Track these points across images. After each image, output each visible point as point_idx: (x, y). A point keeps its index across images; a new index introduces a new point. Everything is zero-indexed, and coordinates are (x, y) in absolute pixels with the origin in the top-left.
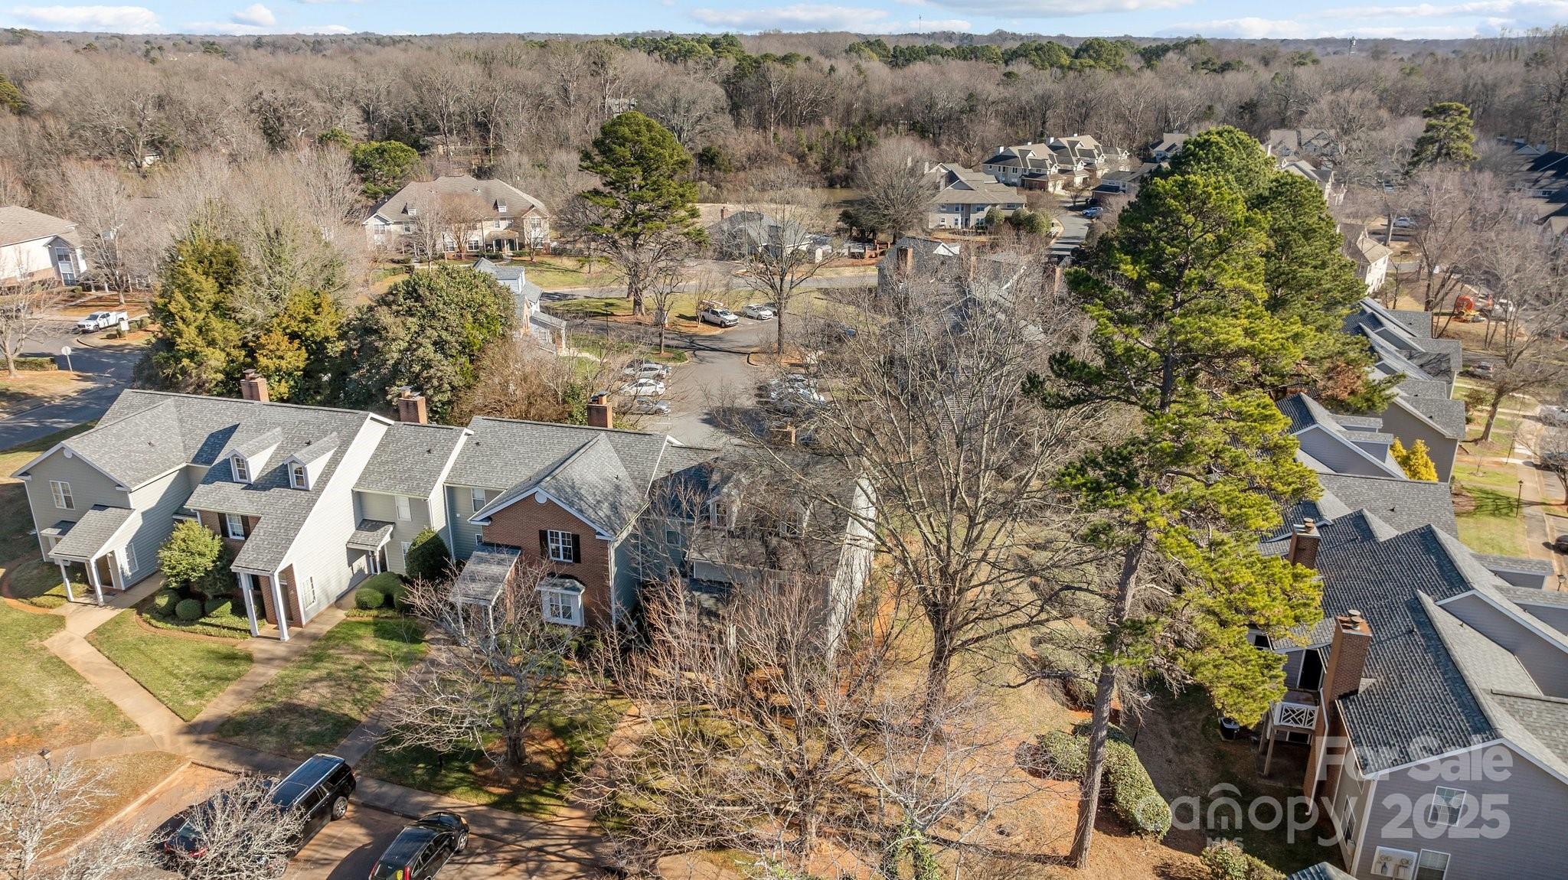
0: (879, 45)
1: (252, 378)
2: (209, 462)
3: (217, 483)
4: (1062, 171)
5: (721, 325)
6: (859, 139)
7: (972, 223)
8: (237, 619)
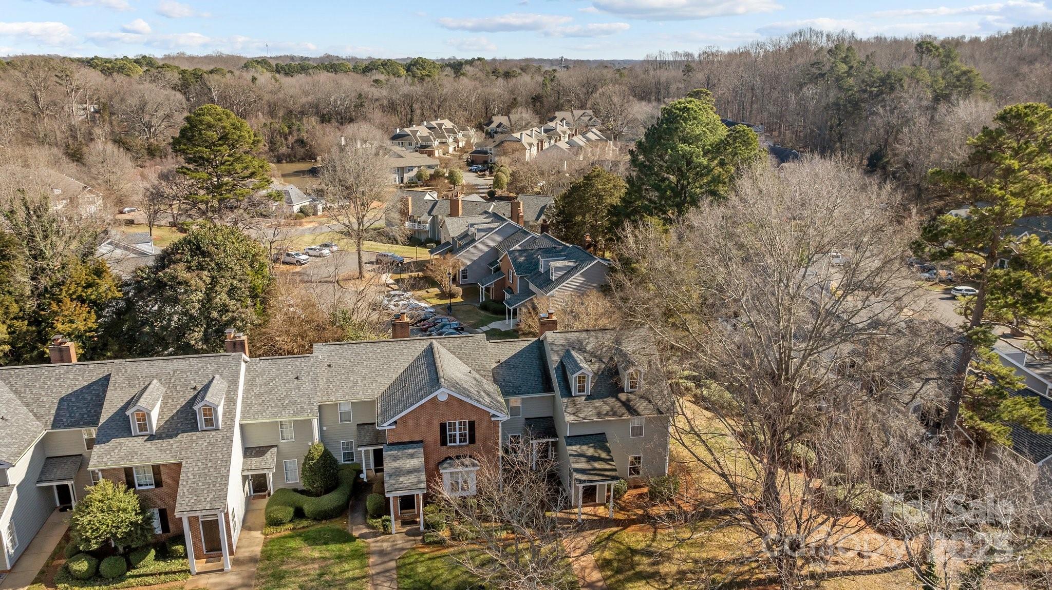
0: (265, 63)
1: (61, 344)
2: (94, 423)
3: (114, 441)
4: (441, 143)
5: (299, 263)
6: (289, 127)
7: (406, 180)
8: (162, 564)
